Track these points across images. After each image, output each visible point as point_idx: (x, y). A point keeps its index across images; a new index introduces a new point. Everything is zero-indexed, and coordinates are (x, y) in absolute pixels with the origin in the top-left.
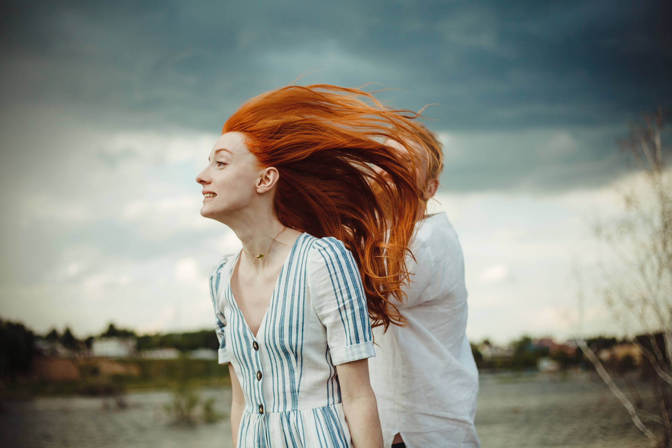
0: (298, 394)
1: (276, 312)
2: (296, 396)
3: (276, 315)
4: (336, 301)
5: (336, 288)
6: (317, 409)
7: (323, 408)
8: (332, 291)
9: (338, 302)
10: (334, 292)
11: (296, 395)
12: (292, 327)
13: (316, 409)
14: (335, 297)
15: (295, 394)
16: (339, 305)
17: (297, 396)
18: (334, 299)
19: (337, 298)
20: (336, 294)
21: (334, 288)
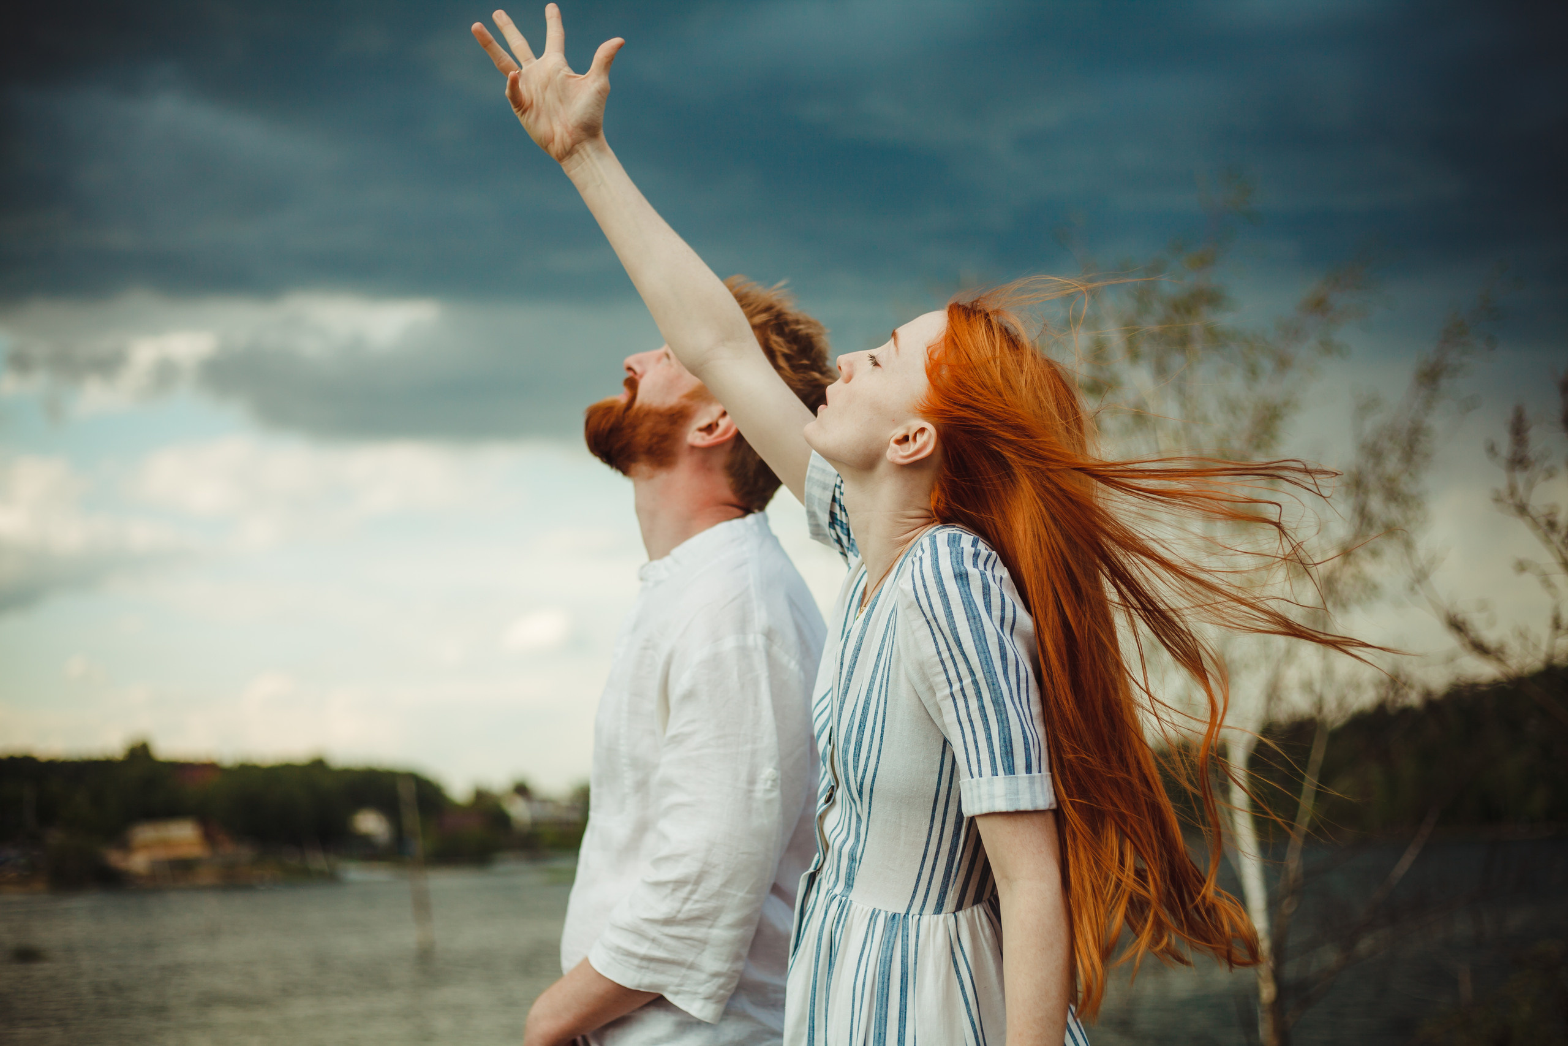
0: (859, 867)
1: (849, 685)
2: (855, 869)
3: (847, 690)
4: (944, 677)
5: (940, 650)
6: (882, 912)
7: (895, 915)
8: (934, 656)
9: (948, 679)
10: (937, 658)
11: (855, 867)
12: (865, 726)
13: (880, 910)
14: (941, 668)
15: (853, 864)
16: (951, 686)
17: (856, 871)
18: (939, 673)
19: (946, 671)
20: (942, 662)
21: (938, 649)
